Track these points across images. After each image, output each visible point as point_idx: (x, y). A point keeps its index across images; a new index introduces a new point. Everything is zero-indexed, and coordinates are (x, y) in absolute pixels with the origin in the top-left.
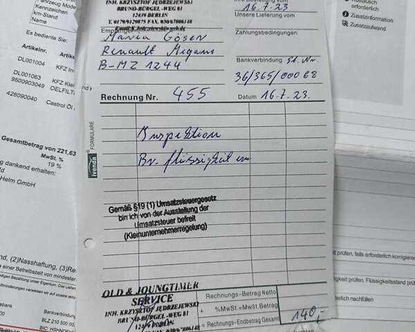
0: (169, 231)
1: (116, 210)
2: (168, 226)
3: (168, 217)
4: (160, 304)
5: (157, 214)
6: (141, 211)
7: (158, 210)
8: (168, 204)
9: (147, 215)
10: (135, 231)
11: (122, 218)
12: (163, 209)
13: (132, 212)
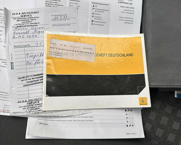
0: (37, 83)
1: (20, 78)
2: (37, 82)
3: (36, 79)
4: (36, 104)
5: (33, 79)
6: (28, 78)
7: (33, 77)
8: (36, 75)
9: (30, 79)
10: (27, 84)
11: (22, 81)
12: (35, 77)
13: (25, 79)
